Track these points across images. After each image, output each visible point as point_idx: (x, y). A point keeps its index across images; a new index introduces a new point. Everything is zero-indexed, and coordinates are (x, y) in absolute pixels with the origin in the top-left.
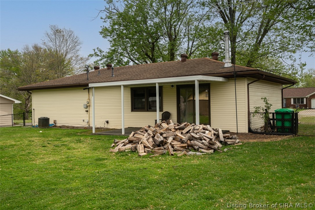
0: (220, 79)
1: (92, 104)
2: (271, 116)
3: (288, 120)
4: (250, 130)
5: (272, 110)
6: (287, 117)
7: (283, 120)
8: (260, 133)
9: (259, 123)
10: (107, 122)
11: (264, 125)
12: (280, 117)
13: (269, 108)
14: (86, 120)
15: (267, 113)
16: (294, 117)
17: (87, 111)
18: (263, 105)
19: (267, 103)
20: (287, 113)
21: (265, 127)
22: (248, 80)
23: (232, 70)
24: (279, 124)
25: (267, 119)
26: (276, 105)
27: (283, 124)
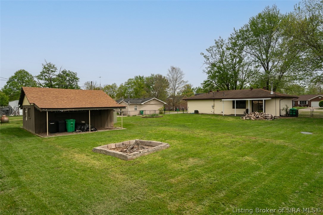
0: (270, 99)
1: (215, 105)
2: (288, 111)
3: (295, 112)
4: (280, 115)
5: (289, 109)
6: (294, 111)
7: (293, 112)
8: (284, 116)
9: (283, 113)
10: (222, 112)
11: (285, 114)
12: (291, 111)
13: (288, 108)
14: (213, 111)
15: (286, 110)
16: (297, 111)
17: (213, 108)
18: (286, 107)
19: (287, 107)
20: (294, 110)
21: (286, 115)
22: (280, 99)
23: (274, 95)
24: (291, 114)
25: (287, 112)
26: (290, 107)
27: (293, 113)
